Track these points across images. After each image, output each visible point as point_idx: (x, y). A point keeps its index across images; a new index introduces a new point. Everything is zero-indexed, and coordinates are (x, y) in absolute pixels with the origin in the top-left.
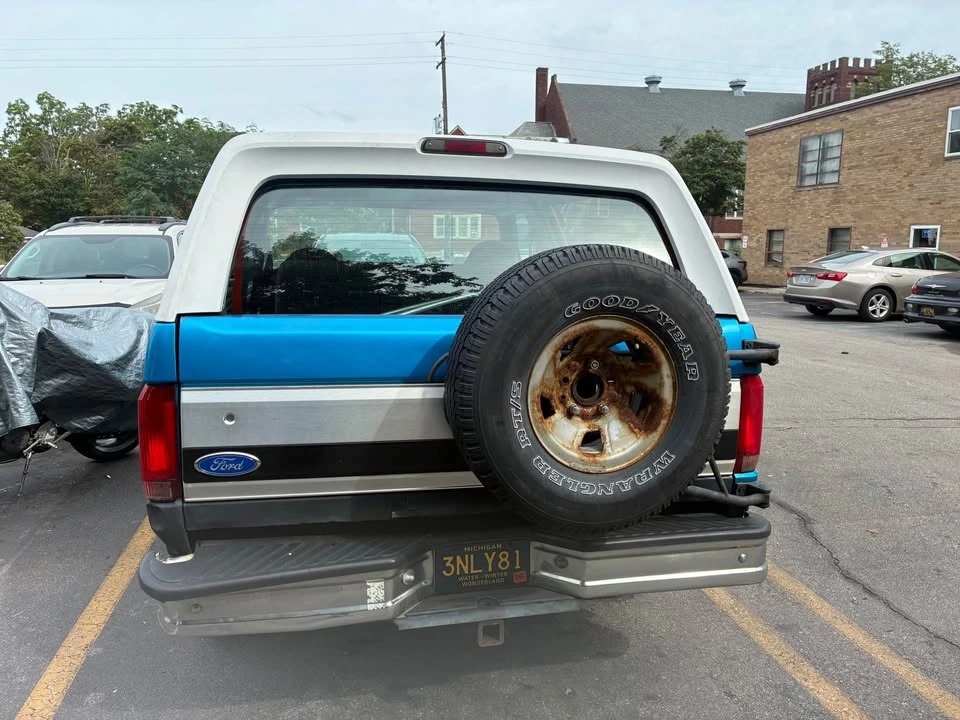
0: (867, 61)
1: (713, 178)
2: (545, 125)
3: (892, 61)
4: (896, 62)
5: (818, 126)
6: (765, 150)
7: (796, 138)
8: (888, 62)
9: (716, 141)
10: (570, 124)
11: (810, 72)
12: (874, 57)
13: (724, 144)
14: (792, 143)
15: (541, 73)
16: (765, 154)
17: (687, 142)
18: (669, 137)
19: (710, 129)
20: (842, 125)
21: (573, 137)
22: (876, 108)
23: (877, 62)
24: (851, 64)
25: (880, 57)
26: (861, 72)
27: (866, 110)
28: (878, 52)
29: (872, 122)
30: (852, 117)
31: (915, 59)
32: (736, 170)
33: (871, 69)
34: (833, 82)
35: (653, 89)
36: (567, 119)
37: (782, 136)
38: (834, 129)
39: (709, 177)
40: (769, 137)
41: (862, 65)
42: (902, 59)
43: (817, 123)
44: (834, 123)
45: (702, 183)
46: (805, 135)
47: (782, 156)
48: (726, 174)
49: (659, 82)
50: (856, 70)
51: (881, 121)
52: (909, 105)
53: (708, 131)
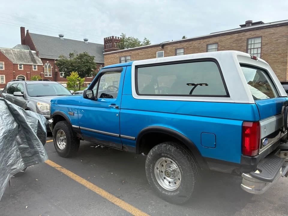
0: (118, 38)
1: (87, 66)
2: (25, 46)
3: (124, 38)
4: (125, 39)
5: (124, 54)
6: (110, 59)
7: (118, 56)
8: (123, 38)
9: (87, 55)
10: (35, 47)
11: (104, 39)
12: (120, 37)
13: (90, 57)
14: (117, 58)
15: (22, 29)
16: (110, 60)
17: (77, 55)
18: (72, 53)
19: (85, 52)
20: (130, 54)
21: (37, 51)
22: (139, 51)
23: (121, 38)
24: (115, 38)
25: (121, 37)
26: (117, 40)
27: (136, 51)
28: (121, 35)
29: (138, 54)
30: (133, 52)
31: (130, 38)
32: (93, 64)
33: (119, 40)
34: (111, 42)
35: (61, 38)
36: (34, 45)
37: (114, 55)
38: (128, 55)
39: (86, 66)
40: (110, 56)
41: (117, 38)
42: (127, 38)
43: (124, 53)
44: (128, 54)
45: (84, 67)
46: (120, 56)
47: (115, 61)
48: (91, 65)
49: (63, 36)
50: (116, 40)
51: (140, 54)
52: (147, 50)
53: (84, 53)
